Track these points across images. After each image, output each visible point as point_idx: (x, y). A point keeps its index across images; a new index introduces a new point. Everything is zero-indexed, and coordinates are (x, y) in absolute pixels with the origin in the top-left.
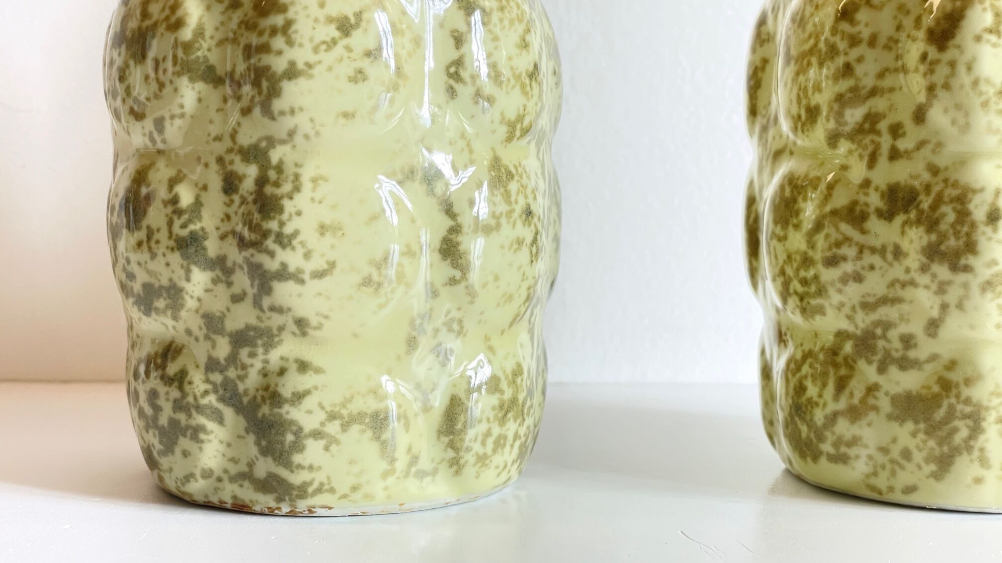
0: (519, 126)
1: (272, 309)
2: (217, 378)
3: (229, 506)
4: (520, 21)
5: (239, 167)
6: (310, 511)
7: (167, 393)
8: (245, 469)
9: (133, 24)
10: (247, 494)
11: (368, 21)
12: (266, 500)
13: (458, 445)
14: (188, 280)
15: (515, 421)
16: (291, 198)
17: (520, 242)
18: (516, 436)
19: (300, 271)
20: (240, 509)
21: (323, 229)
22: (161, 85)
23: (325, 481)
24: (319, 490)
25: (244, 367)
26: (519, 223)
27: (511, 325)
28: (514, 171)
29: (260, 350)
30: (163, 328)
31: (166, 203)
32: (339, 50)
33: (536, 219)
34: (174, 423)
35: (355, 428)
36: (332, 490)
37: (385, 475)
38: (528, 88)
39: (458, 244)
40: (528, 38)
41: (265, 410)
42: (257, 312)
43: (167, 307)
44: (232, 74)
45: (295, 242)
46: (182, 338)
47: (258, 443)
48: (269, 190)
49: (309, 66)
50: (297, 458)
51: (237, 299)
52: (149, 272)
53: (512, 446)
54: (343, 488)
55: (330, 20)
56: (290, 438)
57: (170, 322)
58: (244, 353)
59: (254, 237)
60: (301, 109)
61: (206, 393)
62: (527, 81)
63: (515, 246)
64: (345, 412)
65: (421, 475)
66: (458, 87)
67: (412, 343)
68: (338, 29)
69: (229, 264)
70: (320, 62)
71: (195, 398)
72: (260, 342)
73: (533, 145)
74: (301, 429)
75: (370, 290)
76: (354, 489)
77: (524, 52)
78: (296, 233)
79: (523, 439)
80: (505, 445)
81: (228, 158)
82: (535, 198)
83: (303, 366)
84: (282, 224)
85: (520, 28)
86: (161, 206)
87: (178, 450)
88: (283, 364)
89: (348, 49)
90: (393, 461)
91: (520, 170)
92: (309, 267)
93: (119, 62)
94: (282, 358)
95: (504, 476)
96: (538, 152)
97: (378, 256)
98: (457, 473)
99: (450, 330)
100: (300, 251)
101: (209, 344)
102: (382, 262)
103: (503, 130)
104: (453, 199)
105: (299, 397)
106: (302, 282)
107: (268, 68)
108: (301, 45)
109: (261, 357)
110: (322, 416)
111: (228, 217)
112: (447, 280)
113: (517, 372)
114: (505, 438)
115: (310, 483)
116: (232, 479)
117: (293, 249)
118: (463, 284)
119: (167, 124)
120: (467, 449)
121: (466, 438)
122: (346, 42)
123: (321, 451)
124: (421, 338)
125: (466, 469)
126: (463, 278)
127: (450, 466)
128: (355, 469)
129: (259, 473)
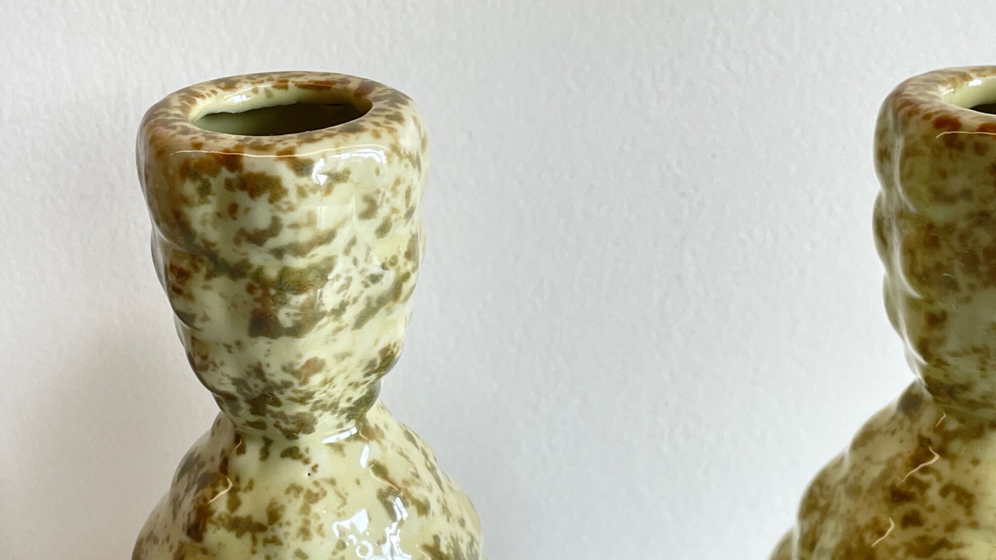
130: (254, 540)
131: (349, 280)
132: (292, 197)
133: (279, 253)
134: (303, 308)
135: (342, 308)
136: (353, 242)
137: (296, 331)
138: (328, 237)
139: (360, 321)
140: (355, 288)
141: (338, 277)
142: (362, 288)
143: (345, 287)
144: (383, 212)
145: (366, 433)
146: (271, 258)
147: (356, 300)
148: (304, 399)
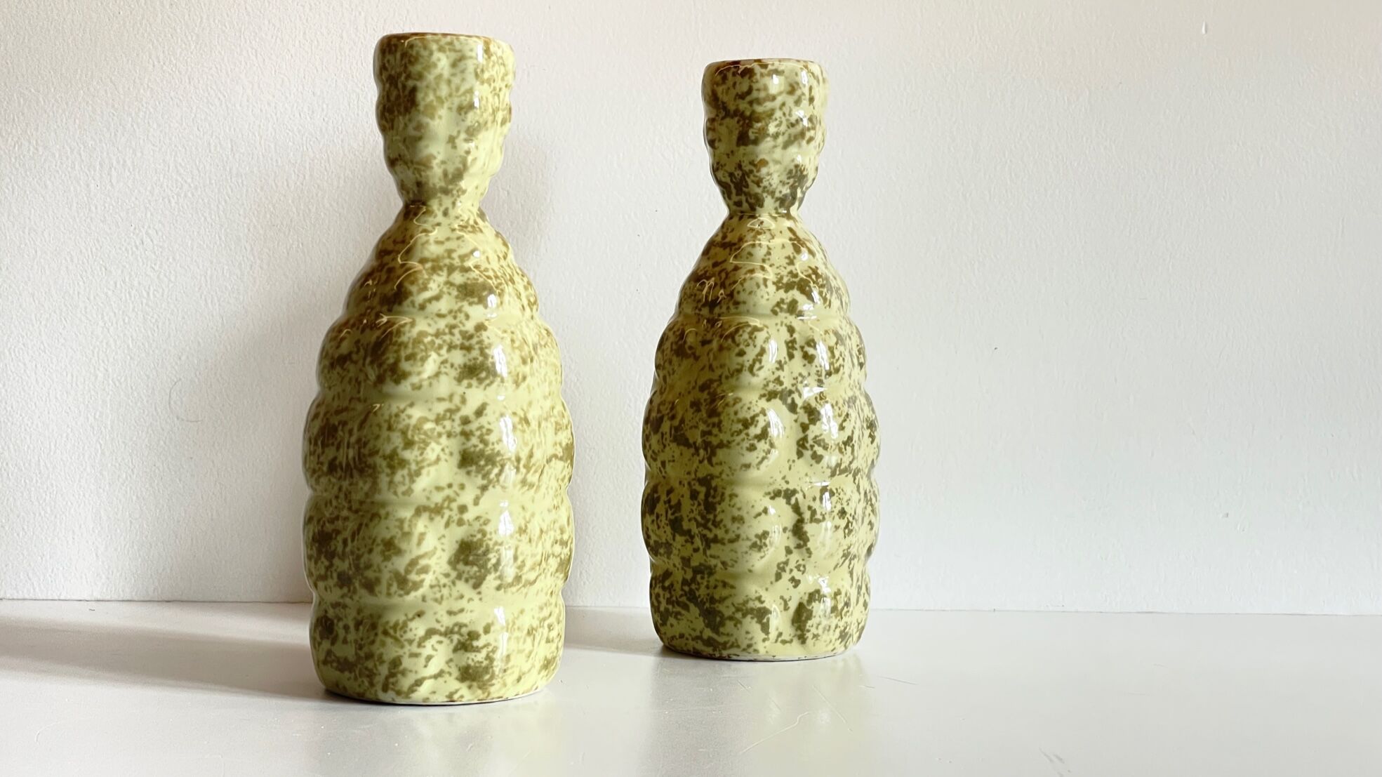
0: (838, 469)
1: (711, 556)
2: (686, 588)
3: (692, 653)
4: (840, 416)
5: (697, 487)
6: (729, 657)
7: (664, 595)
8: (698, 635)
9: (654, 414)
10: (700, 646)
11: (758, 421)
12: (709, 650)
13: (803, 628)
14: (674, 540)
15: (836, 618)
16: (720, 504)
18: (836, 627)
19: (723, 539)
20: (697, 655)
21: (734, 519)
22: (665, 446)
23: (734, 641)
24: (732, 646)
25: (699, 584)
26: (837, 517)
27: (834, 569)
28: (835, 491)
29: (706, 576)
30: (663, 564)
31: (665, 503)
32: (743, 435)
33: (848, 516)
34: (667, 610)
35: (749, 616)
37: (764, 640)
38: (844, 450)
39: (802, 528)
40: (844, 424)
41: (707, 605)
42: (704, 557)
43: (665, 553)
44: (695, 444)
45: (721, 525)
46: (671, 568)
47: (704, 621)
48: (710, 499)
49: (729, 442)
50: (721, 630)
51: (696, 550)
52: (656, 535)
53: (834, 631)
54: (744, 646)
55: (739, 421)
56: (718, 619)
57: (666, 560)
58: (699, 577)
59: (703, 522)
60: (725, 463)
61: (681, 596)
62: (843, 446)
63: (834, 529)
64: (744, 608)
65: (784, 642)
66: (805, 452)
67: (778, 577)
68: (743, 425)
69: (693, 533)
70: (734, 441)
71: (677, 599)
72: (706, 572)
73: (851, 476)
74: (723, 615)
75: (756, 549)
76: (749, 646)
77: (842, 432)
78: (722, 521)
79: (843, 628)
80: (829, 630)
81: (693, 483)
82: (848, 504)
83: (725, 585)
84: (715, 516)
85: (840, 420)
87: (668, 623)
88: (716, 583)
89: (747, 435)
90: (767, 633)
91: (839, 491)
92: (727, 537)
93: (647, 432)
94: (716, 581)
95: (831, 647)
96: (855, 479)
97: (760, 532)
98: (803, 642)
99: (799, 570)
100: (723, 530)
101: (683, 571)
102: (765, 535)
103: (828, 472)
104: (800, 505)
105: (722, 600)
106: (723, 544)
107: (710, 442)
108: (725, 433)
109: (706, 579)
110: (733, 609)
111: (692, 512)
112: (795, 546)
113: (837, 593)
114: (830, 627)
115: (728, 642)
116: (693, 639)
117: (720, 528)
118: (805, 548)
119: (667, 464)
120: (808, 631)
121: (808, 625)
122: (746, 431)
123: (733, 626)
124: (783, 574)
125: (808, 641)
126: (805, 544)
127: (799, 639)
128: (750, 636)
129: (705, 637)
130: (731, 250)
131: (781, 122)
132: (758, 76)
133: (751, 103)
134: (759, 129)
135: (776, 136)
136: (783, 104)
137: (756, 142)
138: (774, 98)
139: (786, 145)
140: (783, 128)
141: (776, 119)
142: (786, 128)
143: (779, 125)
144: (798, 93)
145: (788, 216)
146: (748, 106)
147: (784, 134)
148: (758, 183)
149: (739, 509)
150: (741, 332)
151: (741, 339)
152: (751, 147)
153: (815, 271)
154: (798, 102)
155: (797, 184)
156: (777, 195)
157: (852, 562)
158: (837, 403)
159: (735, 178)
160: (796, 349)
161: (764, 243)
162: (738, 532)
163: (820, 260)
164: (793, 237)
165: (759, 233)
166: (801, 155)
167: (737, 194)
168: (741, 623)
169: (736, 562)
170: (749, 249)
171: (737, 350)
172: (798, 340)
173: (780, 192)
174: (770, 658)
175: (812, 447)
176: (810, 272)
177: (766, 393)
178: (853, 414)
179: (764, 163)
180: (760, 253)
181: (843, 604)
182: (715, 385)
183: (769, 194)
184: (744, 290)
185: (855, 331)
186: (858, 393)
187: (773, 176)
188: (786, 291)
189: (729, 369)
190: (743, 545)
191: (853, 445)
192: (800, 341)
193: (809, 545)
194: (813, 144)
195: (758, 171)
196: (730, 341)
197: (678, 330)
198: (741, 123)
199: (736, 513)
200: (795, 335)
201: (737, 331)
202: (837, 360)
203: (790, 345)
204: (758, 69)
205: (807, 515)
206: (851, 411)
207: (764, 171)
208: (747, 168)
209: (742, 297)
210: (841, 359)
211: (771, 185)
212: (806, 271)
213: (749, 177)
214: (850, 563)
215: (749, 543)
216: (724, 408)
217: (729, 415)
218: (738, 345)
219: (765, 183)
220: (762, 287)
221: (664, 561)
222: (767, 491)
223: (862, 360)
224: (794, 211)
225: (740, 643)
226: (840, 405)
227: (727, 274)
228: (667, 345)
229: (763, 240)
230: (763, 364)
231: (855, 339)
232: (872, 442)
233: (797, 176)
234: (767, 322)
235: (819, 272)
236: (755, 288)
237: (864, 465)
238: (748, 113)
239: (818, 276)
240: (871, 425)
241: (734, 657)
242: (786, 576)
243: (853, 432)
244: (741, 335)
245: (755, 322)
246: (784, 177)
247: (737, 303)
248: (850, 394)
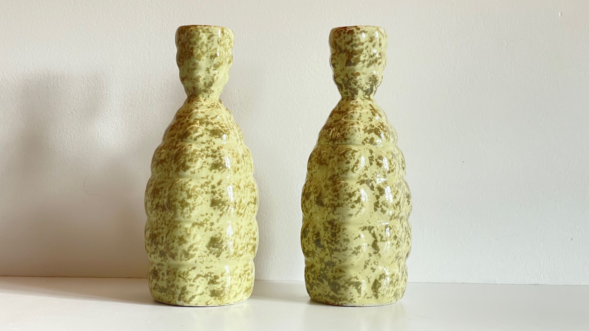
0: (393, 217)
1: (334, 257)
2: (322, 272)
3: (324, 303)
4: (394, 192)
5: (327, 225)
6: (342, 305)
7: (311, 276)
8: (328, 294)
9: (306, 191)
10: (328, 299)
11: (356, 194)
12: (333, 301)
13: (377, 291)
14: (316, 250)
15: (392, 286)
16: (338, 233)
17: (393, 244)
18: (393, 290)
19: (339, 249)
20: (327, 304)
21: (345, 240)
22: (312, 206)
23: (345, 297)
24: (344, 300)
25: (328, 270)
26: (393, 240)
27: (392, 263)
28: (392, 227)
29: (331, 267)
30: (311, 261)
31: (312, 232)
32: (349, 201)
33: (398, 239)
34: (313, 282)
35: (351, 286)
36: (347, 300)
37: (359, 297)
38: (396, 208)
39: (377, 244)
40: (396, 196)
41: (332, 280)
42: (331, 258)
43: (312, 255)
44: (326, 204)
45: (339, 243)
46: (315, 263)
47: (330, 288)
48: (334, 231)
49: (342, 204)
50: (339, 292)
51: (327, 255)
52: (308, 247)
53: (391, 293)
54: (349, 299)
55: (347, 194)
56: (337, 287)
57: (313, 259)
58: (328, 267)
59: (330, 241)
60: (340, 213)
61: (320, 276)
62: (395, 206)
63: (391, 245)
64: (349, 282)
65: (368, 298)
66: (378, 208)
67: (365, 267)
68: (349, 196)
69: (325, 247)
70: (345, 203)
71: (317, 277)
72: (331, 265)
73: (399, 220)
74: (339, 285)
75: (355, 254)
76: (352, 299)
77: (395, 199)
79: (395, 291)
80: (389, 292)
81: (325, 223)
82: (398, 233)
83: (341, 271)
84: (336, 239)
85: (394, 194)
86: (311, 233)
87: (313, 289)
88: (336, 270)
89: (351, 200)
90: (360, 294)
91: (394, 227)
92: (341, 248)
93: (303, 199)
94: (336, 269)
95: (390, 300)
96: (401, 222)
97: (357, 246)
98: (377, 298)
99: (375, 264)
100: (339, 245)
101: (320, 264)
102: (359, 247)
103: (389, 218)
104: (376, 234)
105: (339, 278)
106: (340, 252)
107: (334, 204)
108: (341, 200)
109: (331, 268)
110: (344, 282)
111: (325, 236)
112: (373, 252)
113: (393, 275)
114: (389, 291)
115: (342, 298)
116: (325, 296)
117: (338, 244)
118: (378, 254)
119: (313, 214)
120: (379, 293)
121: (379, 290)
122: (350, 199)
123: (344, 290)
124: (367, 266)
125: (379, 297)
126: (378, 252)
127: (375, 296)
128: (352, 295)
129: (331, 295)
130: (343, 114)
131: (366, 55)
132: (355, 34)
133: (352, 46)
134: (356, 58)
135: (364, 61)
136: (367, 47)
137: (355, 64)
138: (363, 44)
139: (368, 66)
140: (367, 58)
141: (364, 54)
142: (369, 58)
143: (365, 56)
144: (374, 41)
145: (369, 99)
146: (351, 48)
147: (367, 60)
148: (355, 83)
149: (347, 235)
150: (348, 153)
151: (348, 156)
152: (352, 67)
153: (382, 124)
154: (374, 46)
155: (373, 84)
156: (364, 89)
157: (400, 260)
158: (393, 186)
159: (345, 82)
160: (373, 161)
161: (358, 111)
162: (346, 246)
163: (384, 119)
164: (372, 109)
165: (356, 107)
166: (374, 70)
167: (346, 89)
168: (348, 289)
169: (345, 260)
170: (351, 114)
171: (346, 161)
172: (374, 156)
173: (366, 88)
174: (362, 305)
175: (381, 206)
176: (380, 124)
177: (360, 181)
178: (400, 191)
179: (358, 74)
180: (356, 116)
181: (395, 280)
182: (336, 177)
183: (360, 89)
184: (349, 133)
185: (400, 153)
186: (402, 181)
187: (363, 80)
188: (369, 134)
189: (342, 170)
190: (349, 252)
191: (400, 205)
192: (375, 157)
193: (380, 252)
194: (381, 65)
195: (356, 78)
196: (343, 157)
197: (318, 152)
198: (347, 56)
199: (346, 237)
200: (373, 154)
201: (346, 152)
202: (393, 166)
203: (371, 158)
204: (355, 31)
205: (379, 238)
206: (399, 190)
207: (358, 78)
208: (351, 76)
209: (348, 136)
210: (394, 165)
211: (361, 84)
212: (378, 124)
213: (351, 81)
214: (399, 261)
215: (352, 251)
216: (340, 188)
217: (342, 191)
218: (346, 159)
219: (359, 84)
220: (358, 131)
221: (311, 260)
222: (360, 227)
223: (404, 166)
224: (372, 96)
225: (347, 298)
226: (394, 187)
227: (341, 125)
228: (313, 159)
229: (358, 110)
230: (358, 168)
231: (400, 156)
232: (409, 204)
233: (374, 80)
234: (359, 148)
235: (384, 125)
236: (354, 132)
237: (405, 215)
238: (351, 51)
239: (383, 126)
240: (408, 197)
241: (344, 305)
242: (369, 267)
243: (400, 200)
244: (348, 154)
245: (354, 148)
246: (367, 81)
247: (346, 139)
248: (398, 181)
